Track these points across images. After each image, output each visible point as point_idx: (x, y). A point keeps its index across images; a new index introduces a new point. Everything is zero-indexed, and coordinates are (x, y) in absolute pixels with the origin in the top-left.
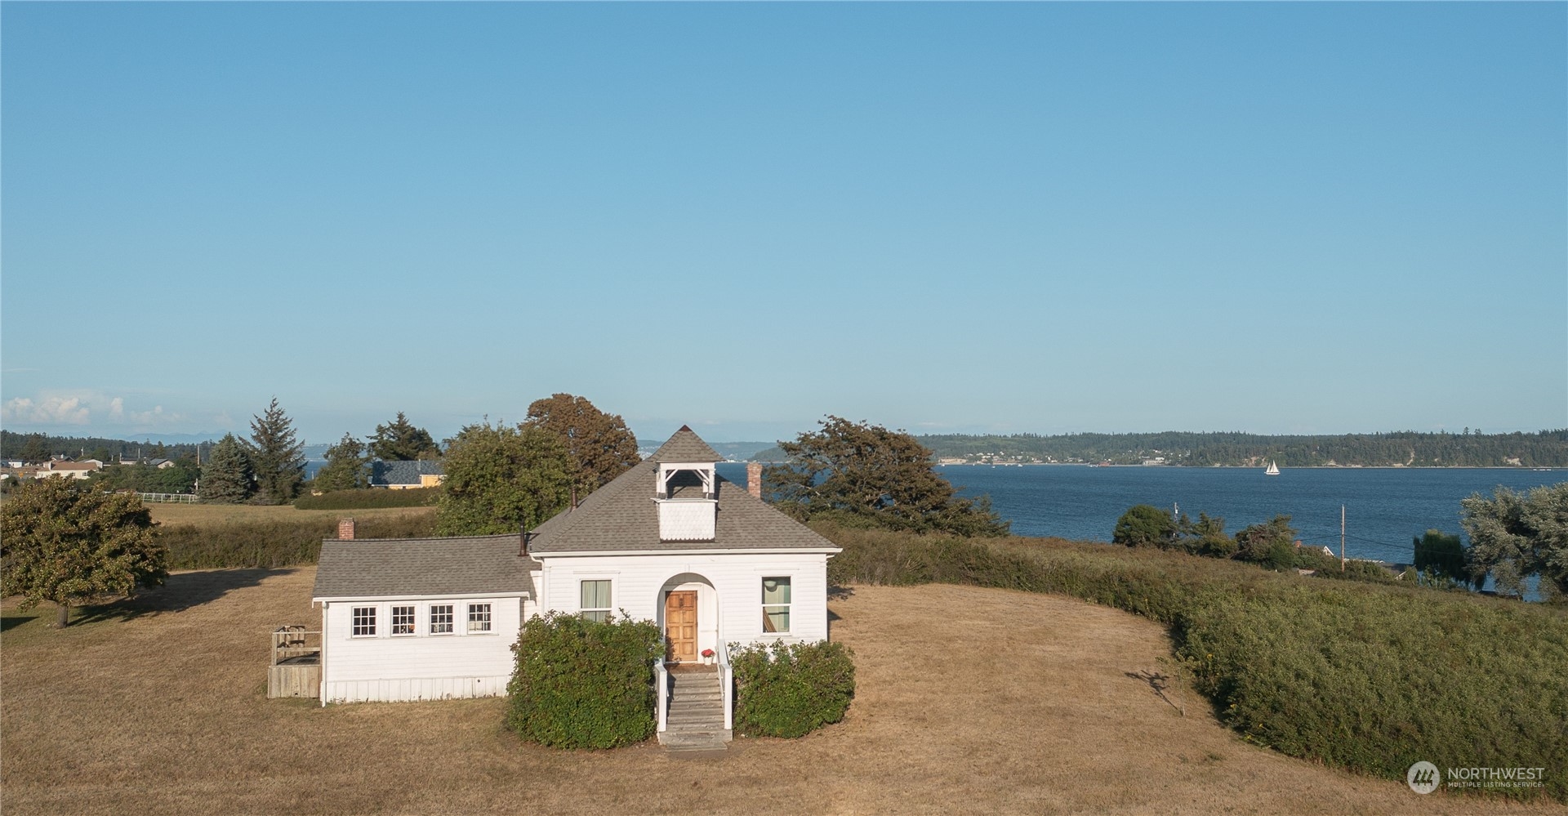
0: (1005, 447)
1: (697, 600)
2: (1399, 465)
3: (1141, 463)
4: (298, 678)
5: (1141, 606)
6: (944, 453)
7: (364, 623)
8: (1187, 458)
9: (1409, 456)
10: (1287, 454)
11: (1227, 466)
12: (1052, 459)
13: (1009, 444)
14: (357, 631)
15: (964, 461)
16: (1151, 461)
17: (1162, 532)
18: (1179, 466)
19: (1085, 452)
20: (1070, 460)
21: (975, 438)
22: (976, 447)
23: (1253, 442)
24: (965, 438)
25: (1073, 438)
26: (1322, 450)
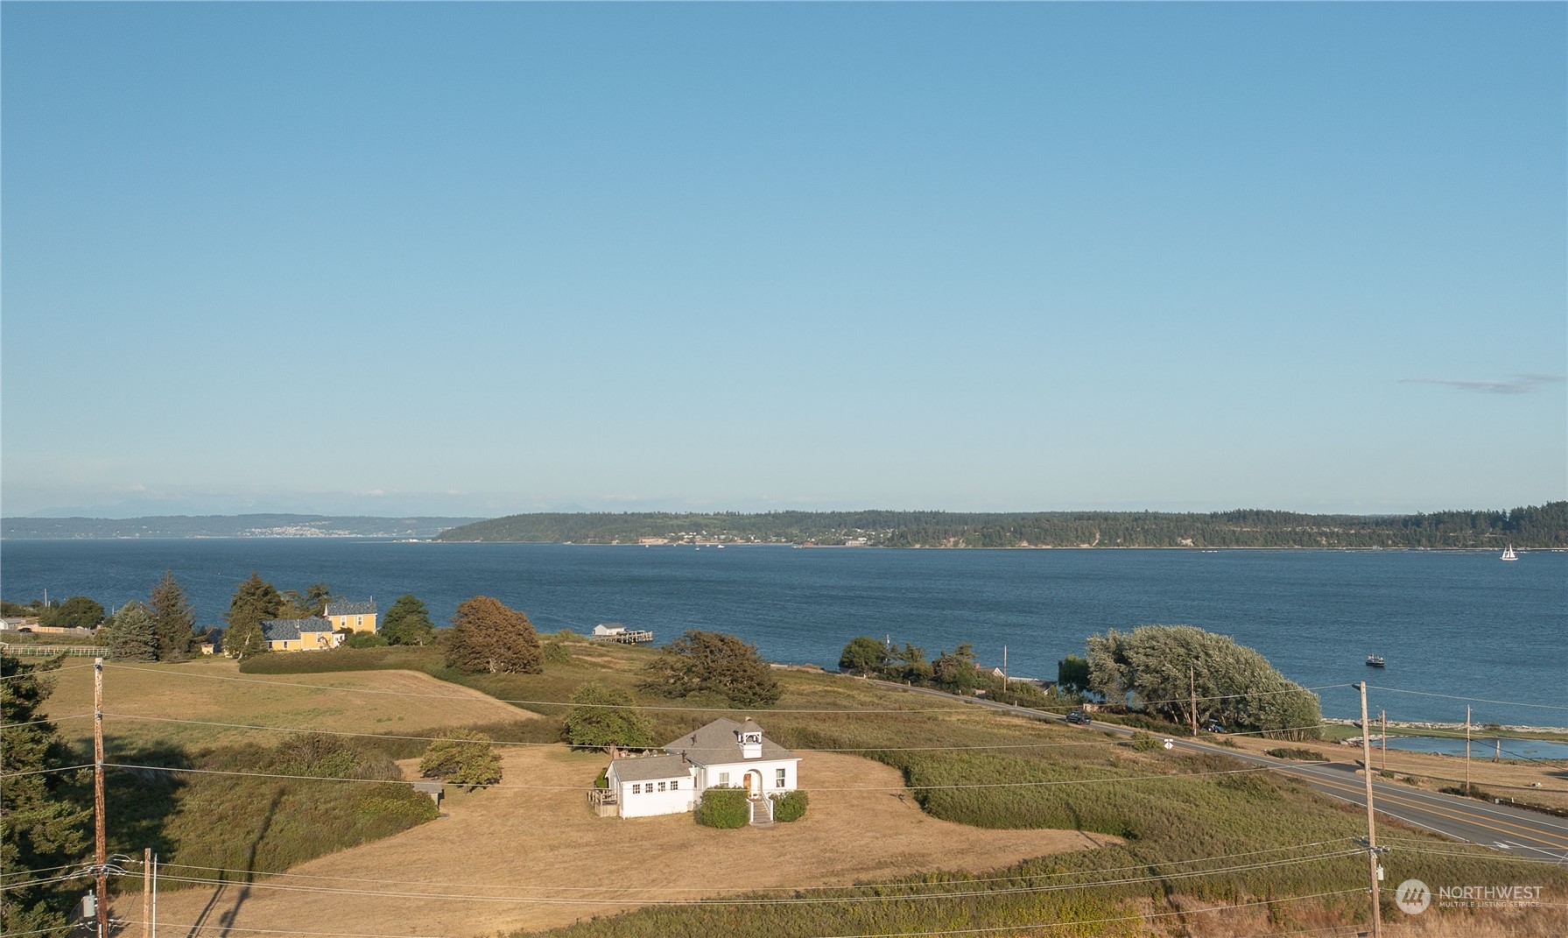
0: (706, 526)
1: (751, 777)
2: (1085, 546)
3: (844, 544)
5: (890, 762)
6: (645, 533)
7: (637, 789)
8: (888, 539)
9: (1095, 537)
10: (983, 535)
11: (927, 547)
12: (755, 539)
13: (712, 523)
14: (634, 793)
15: (666, 541)
16: (854, 542)
17: (877, 658)
18: (881, 547)
19: (789, 531)
20: (774, 539)
21: (677, 516)
22: (678, 526)
23: (952, 520)
24: (665, 515)
25: (776, 516)
26: (1015, 531)
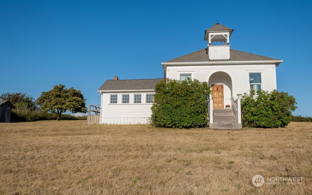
1: (223, 88)
4: (96, 119)
7: (114, 100)
14: (111, 102)
